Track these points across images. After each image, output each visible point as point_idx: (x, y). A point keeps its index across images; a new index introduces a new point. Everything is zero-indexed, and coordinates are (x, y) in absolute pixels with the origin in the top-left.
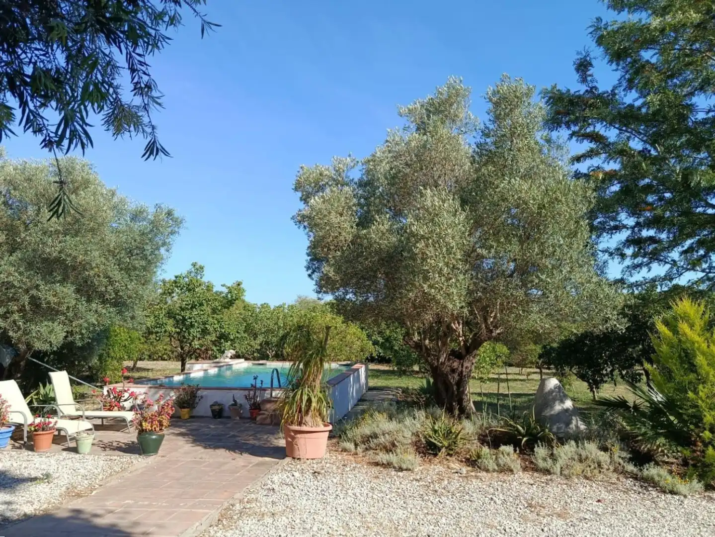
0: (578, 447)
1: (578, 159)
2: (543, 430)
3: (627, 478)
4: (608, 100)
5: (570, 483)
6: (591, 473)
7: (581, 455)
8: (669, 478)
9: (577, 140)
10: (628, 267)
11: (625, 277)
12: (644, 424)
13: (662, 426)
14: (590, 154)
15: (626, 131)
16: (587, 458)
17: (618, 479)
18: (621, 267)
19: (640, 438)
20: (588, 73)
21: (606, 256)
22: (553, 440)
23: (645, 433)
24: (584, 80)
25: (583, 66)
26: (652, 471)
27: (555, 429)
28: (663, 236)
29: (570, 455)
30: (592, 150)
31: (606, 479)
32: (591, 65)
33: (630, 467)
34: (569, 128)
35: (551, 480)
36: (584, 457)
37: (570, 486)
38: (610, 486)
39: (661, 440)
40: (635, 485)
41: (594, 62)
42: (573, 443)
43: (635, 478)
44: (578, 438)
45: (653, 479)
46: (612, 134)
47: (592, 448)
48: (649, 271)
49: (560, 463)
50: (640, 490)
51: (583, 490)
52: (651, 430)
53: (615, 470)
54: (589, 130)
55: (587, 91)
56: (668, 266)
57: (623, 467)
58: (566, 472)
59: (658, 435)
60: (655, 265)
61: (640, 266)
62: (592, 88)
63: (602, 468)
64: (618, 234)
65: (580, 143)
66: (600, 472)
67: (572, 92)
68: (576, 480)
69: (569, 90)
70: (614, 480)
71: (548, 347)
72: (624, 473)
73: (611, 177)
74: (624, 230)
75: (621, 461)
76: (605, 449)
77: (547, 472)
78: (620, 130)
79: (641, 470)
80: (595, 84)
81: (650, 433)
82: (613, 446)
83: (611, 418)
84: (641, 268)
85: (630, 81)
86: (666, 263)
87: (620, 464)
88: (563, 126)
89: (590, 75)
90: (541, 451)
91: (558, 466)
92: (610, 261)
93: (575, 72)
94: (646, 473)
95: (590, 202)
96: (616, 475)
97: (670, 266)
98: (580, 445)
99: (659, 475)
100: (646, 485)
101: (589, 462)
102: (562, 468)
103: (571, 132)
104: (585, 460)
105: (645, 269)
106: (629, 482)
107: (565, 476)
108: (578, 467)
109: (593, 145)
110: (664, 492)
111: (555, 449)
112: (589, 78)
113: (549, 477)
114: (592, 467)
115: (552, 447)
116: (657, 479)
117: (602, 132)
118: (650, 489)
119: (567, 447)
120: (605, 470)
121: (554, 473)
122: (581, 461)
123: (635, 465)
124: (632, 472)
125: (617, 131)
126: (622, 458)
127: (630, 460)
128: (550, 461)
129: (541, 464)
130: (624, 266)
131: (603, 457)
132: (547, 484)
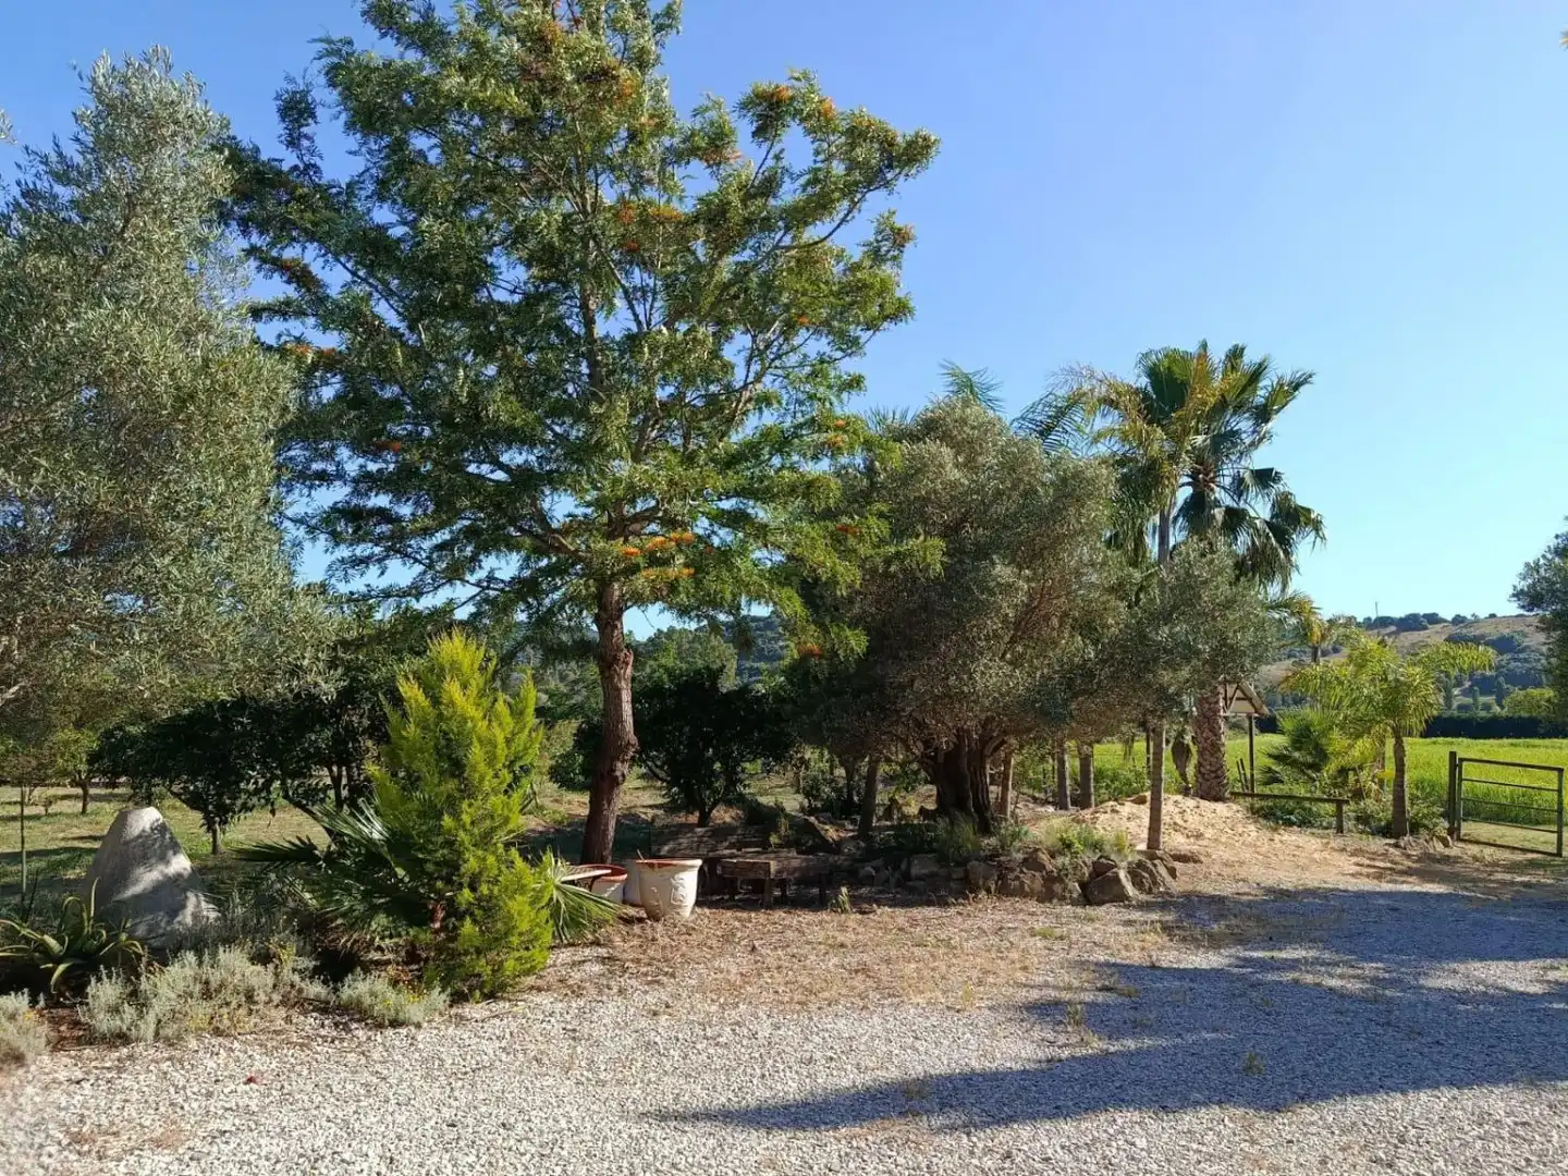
0: (200, 963)
1: (256, 313)
2: (114, 938)
3: (305, 1013)
4: (337, 200)
5: (177, 1054)
6: (231, 1019)
7: (207, 983)
8: (391, 996)
9: (259, 269)
10: (342, 561)
11: (333, 581)
12: (348, 890)
13: (382, 890)
14: (282, 310)
15: (365, 280)
16: (222, 986)
17: (288, 1020)
18: (329, 558)
19: (339, 921)
20: (305, 130)
21: (301, 532)
22: (139, 957)
23: (351, 909)
24: (293, 142)
25: (296, 110)
26: (358, 988)
27: (141, 931)
28: (405, 510)
29: (181, 986)
30: (288, 303)
31: (262, 1025)
32: (313, 115)
33: (316, 989)
34: (245, 233)
35: (131, 1057)
36: (214, 985)
37: (181, 1061)
38: (272, 1039)
39: (381, 920)
40: (323, 1026)
41: (319, 111)
42: (190, 957)
43: (323, 1008)
44: (200, 942)
45: (359, 1002)
46: (335, 277)
47: (235, 963)
48: (382, 573)
49: (158, 1008)
50: (335, 1033)
51: (211, 1064)
52: (362, 901)
53: (284, 1002)
54: (290, 253)
55: (296, 168)
56: (419, 568)
57: (300, 991)
58: (169, 1031)
59: (374, 910)
60: (394, 564)
61: (365, 561)
62: (308, 166)
63: (256, 1003)
64: (324, 488)
65: (265, 277)
66: (250, 1012)
67: (264, 157)
68: (193, 1044)
69: (257, 150)
70: (280, 1024)
71: (119, 734)
72: (302, 1004)
73: (329, 362)
74: (337, 483)
75: (296, 978)
76: (263, 958)
77: (122, 1038)
78: (354, 274)
79: (336, 990)
80: (316, 160)
81: (360, 908)
82: (283, 947)
83: (279, 886)
84: (367, 567)
85: (382, 184)
86: (416, 560)
87: (293, 986)
88: (234, 224)
89: (306, 137)
90: (105, 991)
91: (151, 1018)
92: (307, 545)
93: (276, 117)
94: (346, 993)
95: (285, 409)
96: (283, 1012)
97: (422, 568)
98: (206, 958)
99: (373, 994)
100: (346, 1019)
101: (225, 995)
102: (159, 1021)
103: (246, 245)
104: (218, 991)
105: (374, 570)
106: (311, 1021)
107: (167, 1039)
108: (201, 1011)
109: (291, 291)
110: (380, 1026)
111: (143, 979)
112: (305, 143)
113: (125, 1051)
114: (234, 1005)
115: (138, 976)
116: (367, 1001)
117: (316, 268)
118: (355, 1025)
119: (174, 970)
120: (261, 1006)
121: (138, 1040)
122: (207, 994)
123: (325, 982)
124: (317, 999)
125: (348, 277)
126: (300, 972)
127: (316, 972)
128: (129, 1012)
129: (104, 1023)
130: (333, 558)
131: (260, 977)
132: (120, 1070)
